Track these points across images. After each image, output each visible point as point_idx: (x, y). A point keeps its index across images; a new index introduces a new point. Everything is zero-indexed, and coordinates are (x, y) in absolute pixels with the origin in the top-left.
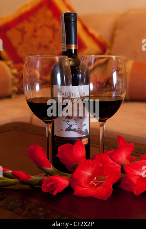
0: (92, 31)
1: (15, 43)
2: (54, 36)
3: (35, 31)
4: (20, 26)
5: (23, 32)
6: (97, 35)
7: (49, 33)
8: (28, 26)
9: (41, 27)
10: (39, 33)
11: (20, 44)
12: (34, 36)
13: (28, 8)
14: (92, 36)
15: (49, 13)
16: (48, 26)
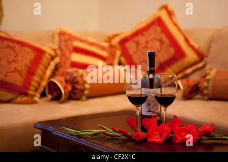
0: (192, 43)
1: (131, 52)
2: (161, 47)
3: (147, 43)
4: (136, 39)
5: (138, 43)
6: (196, 46)
7: (157, 44)
8: (142, 39)
9: (152, 40)
10: (150, 44)
11: (135, 53)
12: (146, 47)
13: (143, 25)
14: (192, 47)
15: (159, 29)
16: (157, 40)
